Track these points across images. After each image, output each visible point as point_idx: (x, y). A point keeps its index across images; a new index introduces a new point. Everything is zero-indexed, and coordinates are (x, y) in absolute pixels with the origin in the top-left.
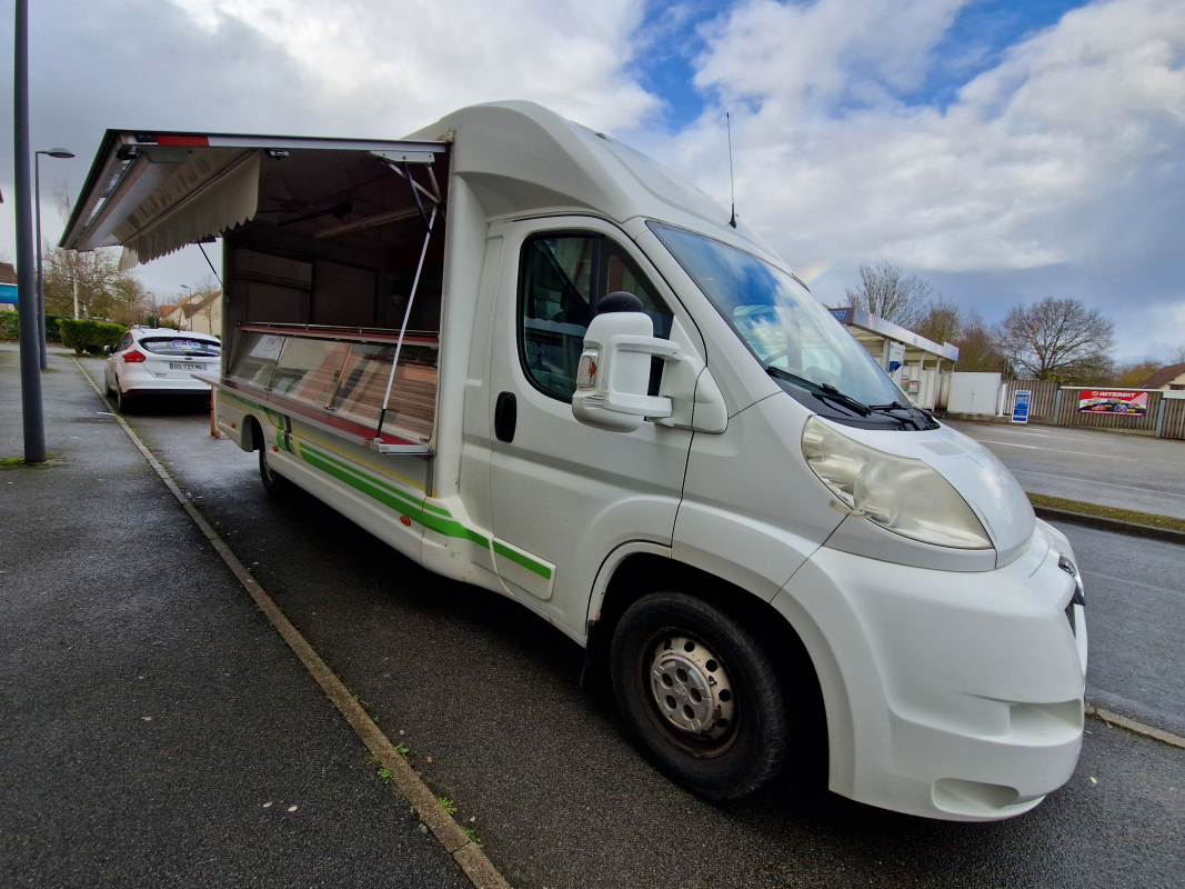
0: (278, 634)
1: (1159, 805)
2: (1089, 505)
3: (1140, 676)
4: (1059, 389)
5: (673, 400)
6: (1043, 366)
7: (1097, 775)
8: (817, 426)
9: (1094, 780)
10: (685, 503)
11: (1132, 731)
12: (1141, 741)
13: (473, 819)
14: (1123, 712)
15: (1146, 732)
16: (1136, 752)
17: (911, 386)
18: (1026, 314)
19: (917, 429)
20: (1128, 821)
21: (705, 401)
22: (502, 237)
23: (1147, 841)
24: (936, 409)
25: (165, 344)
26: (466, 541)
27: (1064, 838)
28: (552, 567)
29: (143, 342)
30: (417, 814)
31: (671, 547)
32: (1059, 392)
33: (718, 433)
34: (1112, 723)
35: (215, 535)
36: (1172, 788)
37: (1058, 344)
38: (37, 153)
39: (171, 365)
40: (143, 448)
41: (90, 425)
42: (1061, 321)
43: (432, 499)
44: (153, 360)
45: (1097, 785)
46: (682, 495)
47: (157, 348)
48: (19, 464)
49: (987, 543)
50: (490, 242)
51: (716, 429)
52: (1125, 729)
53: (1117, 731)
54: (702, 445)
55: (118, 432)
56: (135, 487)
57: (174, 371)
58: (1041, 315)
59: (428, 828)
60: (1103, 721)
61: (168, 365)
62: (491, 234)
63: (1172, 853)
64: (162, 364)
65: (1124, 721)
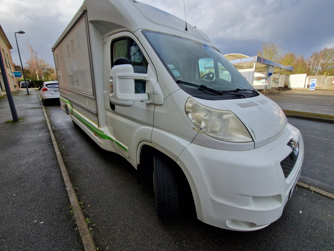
0: (60, 168)
1: (323, 222)
2: (328, 116)
3: (329, 174)
4: (326, 77)
5: (148, 94)
6: (323, 71)
7: (303, 210)
8: (191, 101)
9: (301, 212)
10: (155, 129)
11: (320, 194)
12: (323, 198)
13: (94, 225)
14: (319, 187)
15: (325, 194)
16: (320, 202)
17: (276, 80)
18: (318, 53)
19: (245, 98)
20: (309, 227)
21: (157, 94)
22: (106, 42)
23: (314, 235)
24: (285, 87)
25: (52, 85)
26: (109, 140)
27: (283, 233)
28: (127, 148)
29: (46, 85)
30: (76, 224)
31: (151, 143)
32: (326, 79)
33: (161, 105)
34: (314, 191)
35: (55, 139)
36: (329, 215)
37: (328, 63)
38: (15, 33)
39: (55, 91)
40: (46, 115)
41: (35, 109)
42: (329, 55)
43: (99, 128)
44: (50, 90)
45: (302, 214)
46: (153, 126)
47: (50, 87)
48: (12, 122)
49: (251, 140)
50: (105, 44)
51: (160, 104)
52: (318, 193)
53: (315, 194)
54: (158, 109)
55: (41, 111)
56: (39, 126)
57: (56, 93)
58: (323, 53)
59: (78, 229)
60: (311, 191)
61: (54, 91)
62: (104, 42)
63: (322, 240)
64: (52, 91)
65: (319, 191)
